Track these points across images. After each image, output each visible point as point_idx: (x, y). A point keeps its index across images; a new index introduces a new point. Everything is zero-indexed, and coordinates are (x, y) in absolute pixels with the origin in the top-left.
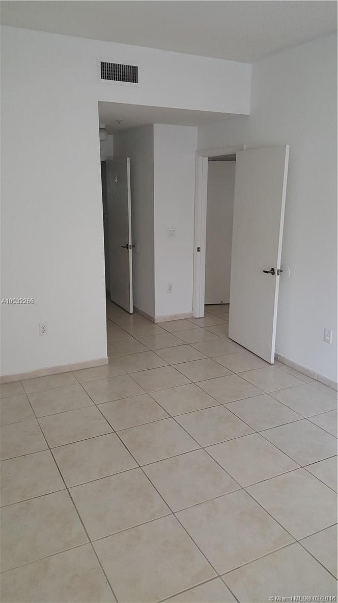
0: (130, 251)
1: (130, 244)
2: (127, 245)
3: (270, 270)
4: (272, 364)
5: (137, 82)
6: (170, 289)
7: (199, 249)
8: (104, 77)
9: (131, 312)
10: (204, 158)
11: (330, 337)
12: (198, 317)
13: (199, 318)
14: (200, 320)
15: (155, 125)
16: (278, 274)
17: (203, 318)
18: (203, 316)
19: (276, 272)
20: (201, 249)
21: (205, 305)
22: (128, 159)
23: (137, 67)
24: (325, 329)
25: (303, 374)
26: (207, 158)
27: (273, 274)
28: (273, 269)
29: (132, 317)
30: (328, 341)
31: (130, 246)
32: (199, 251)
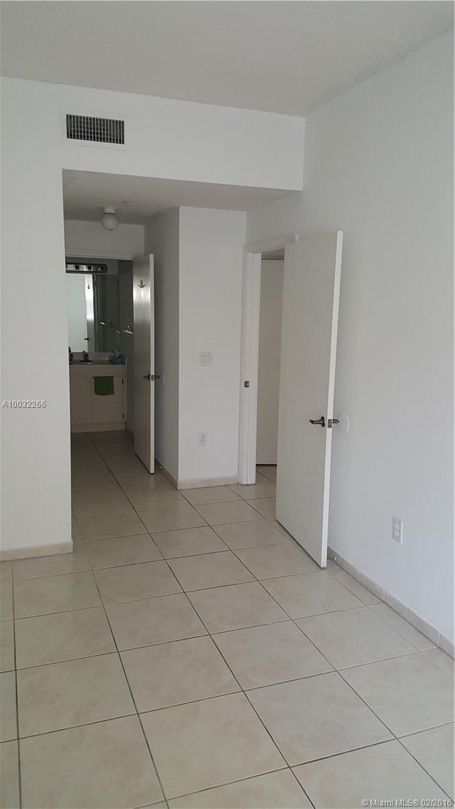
0: (152, 383)
1: (152, 373)
2: (149, 376)
3: (320, 419)
4: (323, 568)
5: (123, 143)
6: (202, 441)
7: (247, 384)
8: (71, 135)
9: (152, 471)
10: (255, 255)
11: (399, 531)
12: (244, 483)
13: (247, 485)
14: (249, 487)
15: (181, 208)
16: (330, 426)
17: (253, 484)
18: (254, 482)
19: (326, 422)
20: (250, 384)
21: (257, 465)
22: (152, 256)
23: (123, 122)
24: (393, 518)
25: (365, 587)
26: (260, 254)
27: (323, 425)
28: (323, 418)
29: (152, 478)
30: (398, 539)
31: (152, 376)
32: (248, 386)
